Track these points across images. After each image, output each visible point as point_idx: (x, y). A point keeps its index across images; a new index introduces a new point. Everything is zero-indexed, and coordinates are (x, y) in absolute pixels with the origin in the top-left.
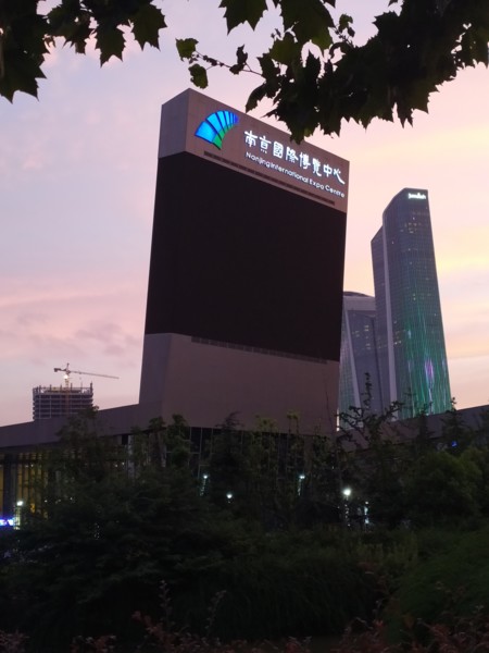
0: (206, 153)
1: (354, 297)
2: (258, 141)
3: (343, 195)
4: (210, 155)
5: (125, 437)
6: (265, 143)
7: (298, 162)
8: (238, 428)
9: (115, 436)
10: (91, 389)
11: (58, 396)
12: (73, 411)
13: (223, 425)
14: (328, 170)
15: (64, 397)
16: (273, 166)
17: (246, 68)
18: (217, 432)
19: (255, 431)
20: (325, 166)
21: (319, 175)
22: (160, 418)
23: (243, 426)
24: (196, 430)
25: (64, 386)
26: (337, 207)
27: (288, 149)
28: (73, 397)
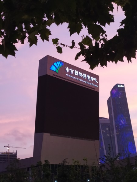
0: (53, 75)
1: (103, 119)
2: (70, 70)
3: (98, 86)
4: (55, 75)
5: (28, 169)
6: (72, 71)
7: (83, 77)
8: (67, 164)
9: (25, 168)
10: (17, 152)
11: (5, 155)
12: (11, 160)
13: (62, 163)
14: (92, 79)
15: (7, 155)
16: (75, 78)
17: (75, 47)
18: (59, 166)
19: (73, 165)
20: (91, 78)
21: (90, 80)
22: (41, 161)
23: (68, 163)
24: (52, 165)
25: (7, 152)
26: (96, 90)
27: (79, 72)
28: (11, 155)
